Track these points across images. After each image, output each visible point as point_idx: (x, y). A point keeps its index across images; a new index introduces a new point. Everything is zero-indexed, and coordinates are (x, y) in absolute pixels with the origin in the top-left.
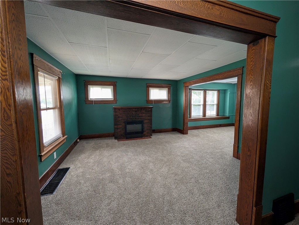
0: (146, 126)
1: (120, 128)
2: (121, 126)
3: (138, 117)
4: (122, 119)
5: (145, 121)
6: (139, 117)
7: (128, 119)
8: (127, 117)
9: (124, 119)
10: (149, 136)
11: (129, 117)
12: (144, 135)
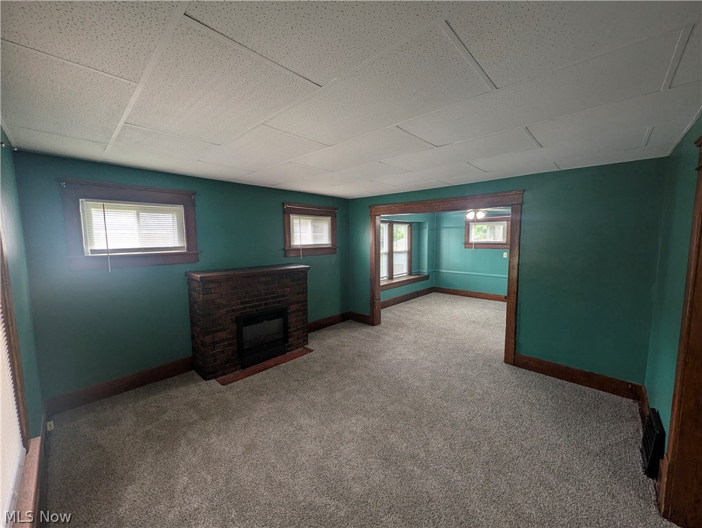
0: (292, 320)
1: (223, 340)
2: (224, 335)
3: (272, 298)
4: (228, 312)
5: (293, 308)
6: (277, 297)
7: (245, 308)
8: (242, 303)
9: (233, 311)
10: (302, 346)
11: (247, 302)
12: (289, 346)
